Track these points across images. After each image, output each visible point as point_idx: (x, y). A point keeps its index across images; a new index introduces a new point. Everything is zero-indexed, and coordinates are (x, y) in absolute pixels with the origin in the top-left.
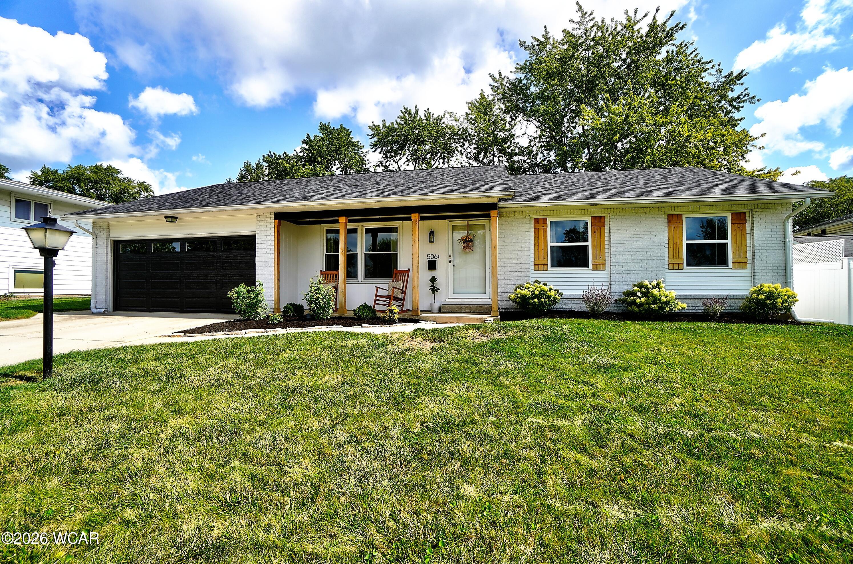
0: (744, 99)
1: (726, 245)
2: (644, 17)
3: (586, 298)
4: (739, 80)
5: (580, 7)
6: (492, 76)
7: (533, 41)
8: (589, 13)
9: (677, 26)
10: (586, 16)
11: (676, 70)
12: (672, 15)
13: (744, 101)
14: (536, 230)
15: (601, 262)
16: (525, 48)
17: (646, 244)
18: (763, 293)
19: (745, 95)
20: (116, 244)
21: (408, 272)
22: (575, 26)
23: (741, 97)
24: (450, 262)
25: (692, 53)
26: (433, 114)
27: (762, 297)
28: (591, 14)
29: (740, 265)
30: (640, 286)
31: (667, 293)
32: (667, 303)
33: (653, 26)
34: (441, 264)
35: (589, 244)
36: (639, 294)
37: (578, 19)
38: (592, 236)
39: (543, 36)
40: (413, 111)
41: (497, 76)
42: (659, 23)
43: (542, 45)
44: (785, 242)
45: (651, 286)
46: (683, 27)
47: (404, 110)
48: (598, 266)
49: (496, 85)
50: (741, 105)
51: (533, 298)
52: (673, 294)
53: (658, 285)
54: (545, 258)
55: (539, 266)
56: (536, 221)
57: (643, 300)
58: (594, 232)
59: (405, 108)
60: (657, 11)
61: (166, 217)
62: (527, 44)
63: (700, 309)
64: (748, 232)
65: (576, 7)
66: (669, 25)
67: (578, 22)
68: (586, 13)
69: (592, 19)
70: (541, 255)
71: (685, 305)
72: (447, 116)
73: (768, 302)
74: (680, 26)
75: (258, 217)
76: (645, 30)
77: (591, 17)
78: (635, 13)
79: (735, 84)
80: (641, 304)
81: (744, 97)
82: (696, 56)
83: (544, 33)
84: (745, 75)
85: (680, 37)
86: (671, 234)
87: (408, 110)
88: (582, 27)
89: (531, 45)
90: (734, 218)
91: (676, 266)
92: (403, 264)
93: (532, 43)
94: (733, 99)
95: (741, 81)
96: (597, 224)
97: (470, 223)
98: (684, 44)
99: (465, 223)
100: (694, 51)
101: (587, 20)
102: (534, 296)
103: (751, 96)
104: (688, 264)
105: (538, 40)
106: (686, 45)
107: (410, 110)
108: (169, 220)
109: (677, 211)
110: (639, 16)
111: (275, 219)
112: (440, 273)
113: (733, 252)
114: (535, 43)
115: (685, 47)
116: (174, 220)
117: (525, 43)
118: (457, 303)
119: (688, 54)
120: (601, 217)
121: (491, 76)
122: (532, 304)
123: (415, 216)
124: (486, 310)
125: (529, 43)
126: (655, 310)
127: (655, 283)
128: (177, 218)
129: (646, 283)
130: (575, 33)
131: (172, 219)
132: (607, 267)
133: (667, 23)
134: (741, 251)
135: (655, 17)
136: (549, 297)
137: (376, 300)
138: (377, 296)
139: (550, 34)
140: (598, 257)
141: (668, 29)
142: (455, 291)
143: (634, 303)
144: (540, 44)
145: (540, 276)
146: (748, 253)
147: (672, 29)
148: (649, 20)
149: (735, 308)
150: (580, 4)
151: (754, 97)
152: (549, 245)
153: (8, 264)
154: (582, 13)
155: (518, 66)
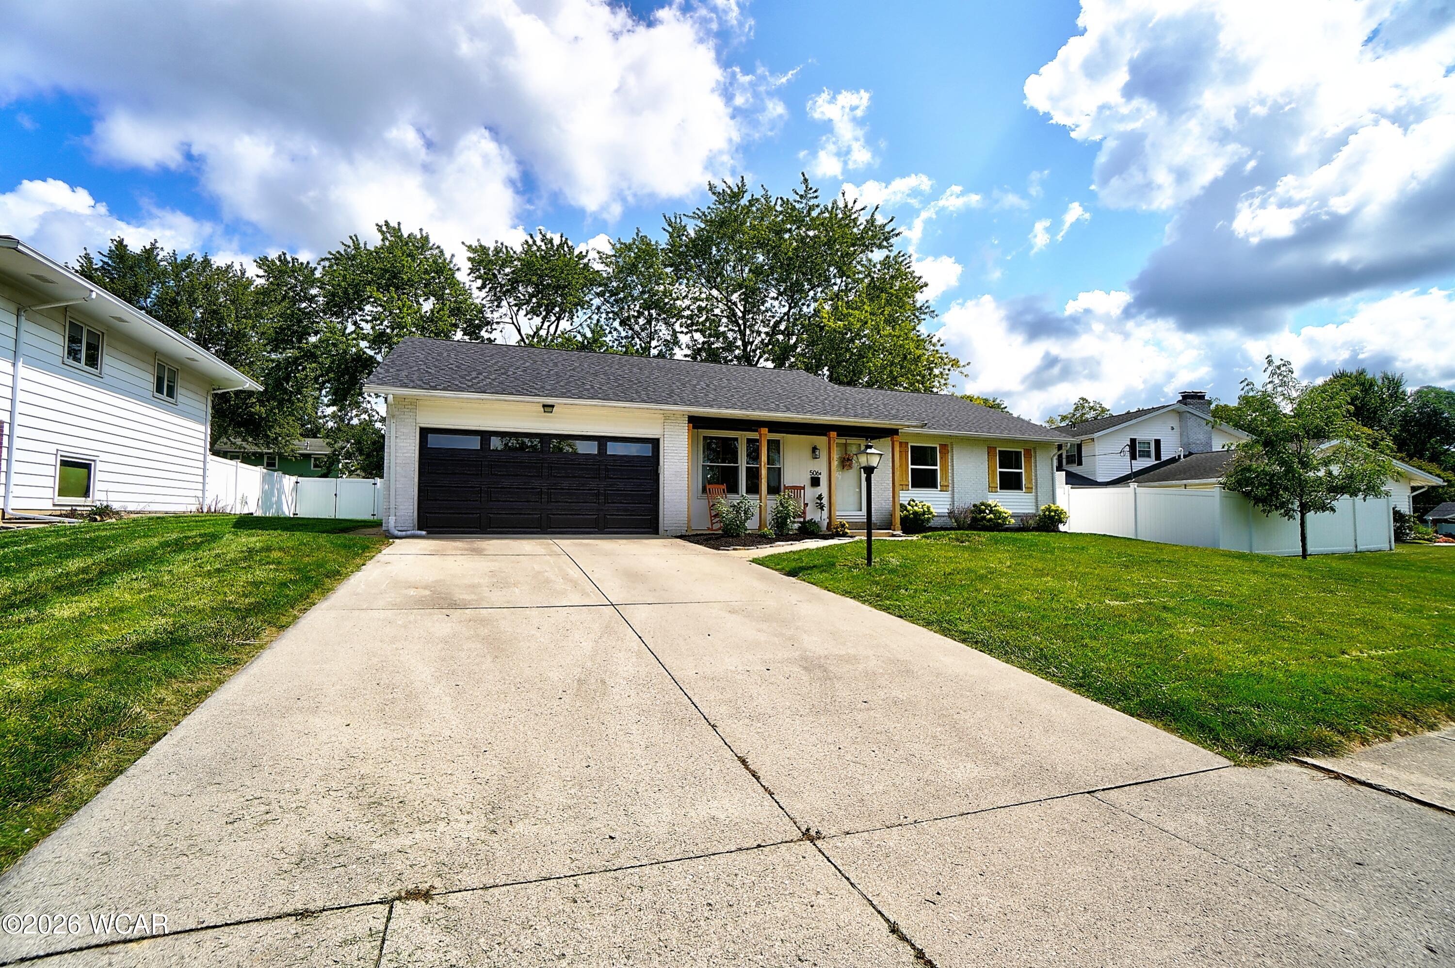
1: (1021, 474)
2: (863, 209)
3: (952, 515)
5: (805, 180)
7: (724, 187)
8: (814, 190)
9: (892, 231)
10: (811, 192)
12: (891, 220)
15: (946, 484)
16: (715, 194)
17: (976, 470)
18: (1053, 511)
20: (425, 433)
22: (798, 198)
25: (906, 265)
27: (1053, 514)
28: (816, 191)
29: (1029, 490)
30: (985, 505)
31: (1006, 511)
33: (871, 221)
34: (823, 480)
35: (938, 467)
36: (987, 511)
37: (803, 193)
38: (940, 461)
39: (738, 186)
40: (556, 242)
41: (672, 218)
42: (878, 222)
44: (1053, 474)
47: (537, 236)
48: (945, 488)
50: (923, 316)
52: (1010, 512)
54: (907, 479)
55: (903, 486)
56: (901, 444)
57: (992, 516)
58: (941, 458)
60: (876, 210)
61: (544, 406)
62: (717, 190)
64: (1033, 464)
65: (802, 178)
66: (888, 229)
67: (801, 196)
68: (811, 189)
69: (816, 197)
70: (905, 476)
71: (1011, 520)
75: (666, 419)
77: (816, 194)
78: (855, 202)
80: (991, 519)
83: (740, 184)
86: (991, 463)
87: (547, 237)
88: (804, 202)
89: (722, 191)
90: (1025, 453)
91: (993, 490)
92: (787, 480)
93: (724, 190)
96: (943, 450)
97: (849, 441)
99: (845, 441)
101: (812, 195)
102: (924, 513)
103: (931, 309)
104: (1002, 487)
105: (730, 187)
107: (551, 239)
108: (545, 409)
109: (993, 444)
110: (858, 207)
111: (689, 422)
112: (823, 490)
113: (1025, 480)
116: (550, 409)
117: (715, 186)
120: (946, 445)
125: (720, 189)
126: (1000, 523)
128: (554, 407)
129: (990, 502)
130: (797, 206)
131: (548, 408)
132: (950, 489)
134: (1029, 479)
135: (873, 214)
139: (747, 187)
140: (944, 480)
144: (734, 194)
145: (905, 495)
146: (1033, 481)
147: (889, 233)
148: (867, 215)
149: (1032, 521)
150: (806, 176)
151: (933, 311)
152: (910, 467)
153: (52, 449)
154: (807, 187)
155: (697, 212)
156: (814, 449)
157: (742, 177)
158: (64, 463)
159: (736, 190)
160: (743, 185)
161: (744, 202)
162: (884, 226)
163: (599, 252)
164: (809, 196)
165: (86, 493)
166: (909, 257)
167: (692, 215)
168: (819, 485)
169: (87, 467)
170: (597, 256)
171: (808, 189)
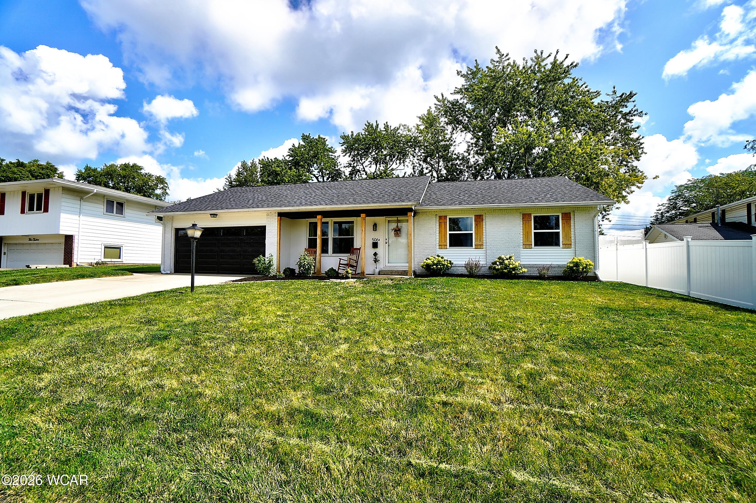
0: (634, 114)
1: (558, 233)
2: (548, 57)
3: (467, 266)
4: (630, 99)
5: (499, 51)
6: (436, 97)
8: (505, 55)
9: (572, 64)
10: (503, 57)
11: (572, 97)
12: (567, 57)
13: (635, 115)
14: (440, 223)
15: (480, 243)
16: (461, 76)
17: (508, 232)
19: (635, 111)
20: (177, 230)
21: (359, 249)
22: (495, 64)
23: (632, 112)
24: (386, 243)
25: (582, 86)
28: (507, 56)
29: (567, 246)
30: (500, 258)
32: (514, 269)
33: (554, 64)
34: (381, 244)
35: (473, 232)
36: (498, 263)
37: (498, 60)
38: (475, 227)
39: (475, 67)
40: (375, 125)
41: (440, 97)
42: (558, 62)
43: (474, 74)
44: (594, 231)
45: (505, 259)
46: (576, 66)
48: (479, 246)
49: (439, 104)
50: (632, 118)
51: (433, 266)
53: (510, 258)
54: (445, 241)
55: (442, 246)
56: (440, 217)
57: (500, 267)
58: (476, 225)
59: (368, 123)
60: (557, 53)
61: (211, 215)
62: (463, 73)
63: (536, 274)
64: (572, 225)
65: (496, 50)
67: (498, 62)
68: (503, 55)
69: (508, 59)
70: (443, 239)
71: (526, 270)
72: (402, 128)
73: (574, 268)
74: (574, 64)
75: (268, 215)
76: (549, 67)
77: (507, 58)
78: (542, 54)
79: (628, 101)
80: (498, 269)
81: (634, 112)
82: (586, 88)
84: (635, 95)
85: (574, 73)
86: (524, 226)
88: (501, 65)
89: (466, 73)
90: (564, 216)
91: (528, 247)
92: (357, 245)
93: (467, 72)
94: (626, 114)
95: (632, 99)
96: (478, 220)
97: (399, 219)
99: (396, 219)
100: (584, 84)
101: (505, 59)
103: (639, 111)
104: (535, 245)
105: (471, 70)
106: (577, 80)
107: (372, 124)
108: (213, 216)
109: (528, 212)
110: (545, 56)
111: (278, 216)
112: (380, 250)
113: (563, 238)
116: (215, 216)
117: (461, 72)
118: (391, 269)
119: (580, 86)
120: (481, 215)
122: (432, 269)
123: (363, 215)
124: (405, 273)
125: (464, 72)
126: (506, 273)
127: (508, 257)
128: (217, 215)
129: (503, 256)
131: (214, 215)
132: (484, 247)
133: (564, 63)
134: (567, 236)
135: (555, 57)
136: (443, 265)
137: (339, 266)
138: (340, 264)
139: (479, 66)
140: (478, 240)
141: (565, 66)
142: (390, 262)
143: (494, 269)
144: (473, 73)
145: (442, 252)
146: (572, 238)
147: (568, 67)
148: (551, 59)
149: (559, 272)
150: (499, 48)
151: (642, 112)
152: (448, 232)
153: (100, 243)
154: (500, 55)
155: (456, 89)
156: (375, 225)
158: (105, 247)
160: (477, 65)
162: (562, 63)
165: (120, 258)
168: (377, 247)
169: (120, 248)
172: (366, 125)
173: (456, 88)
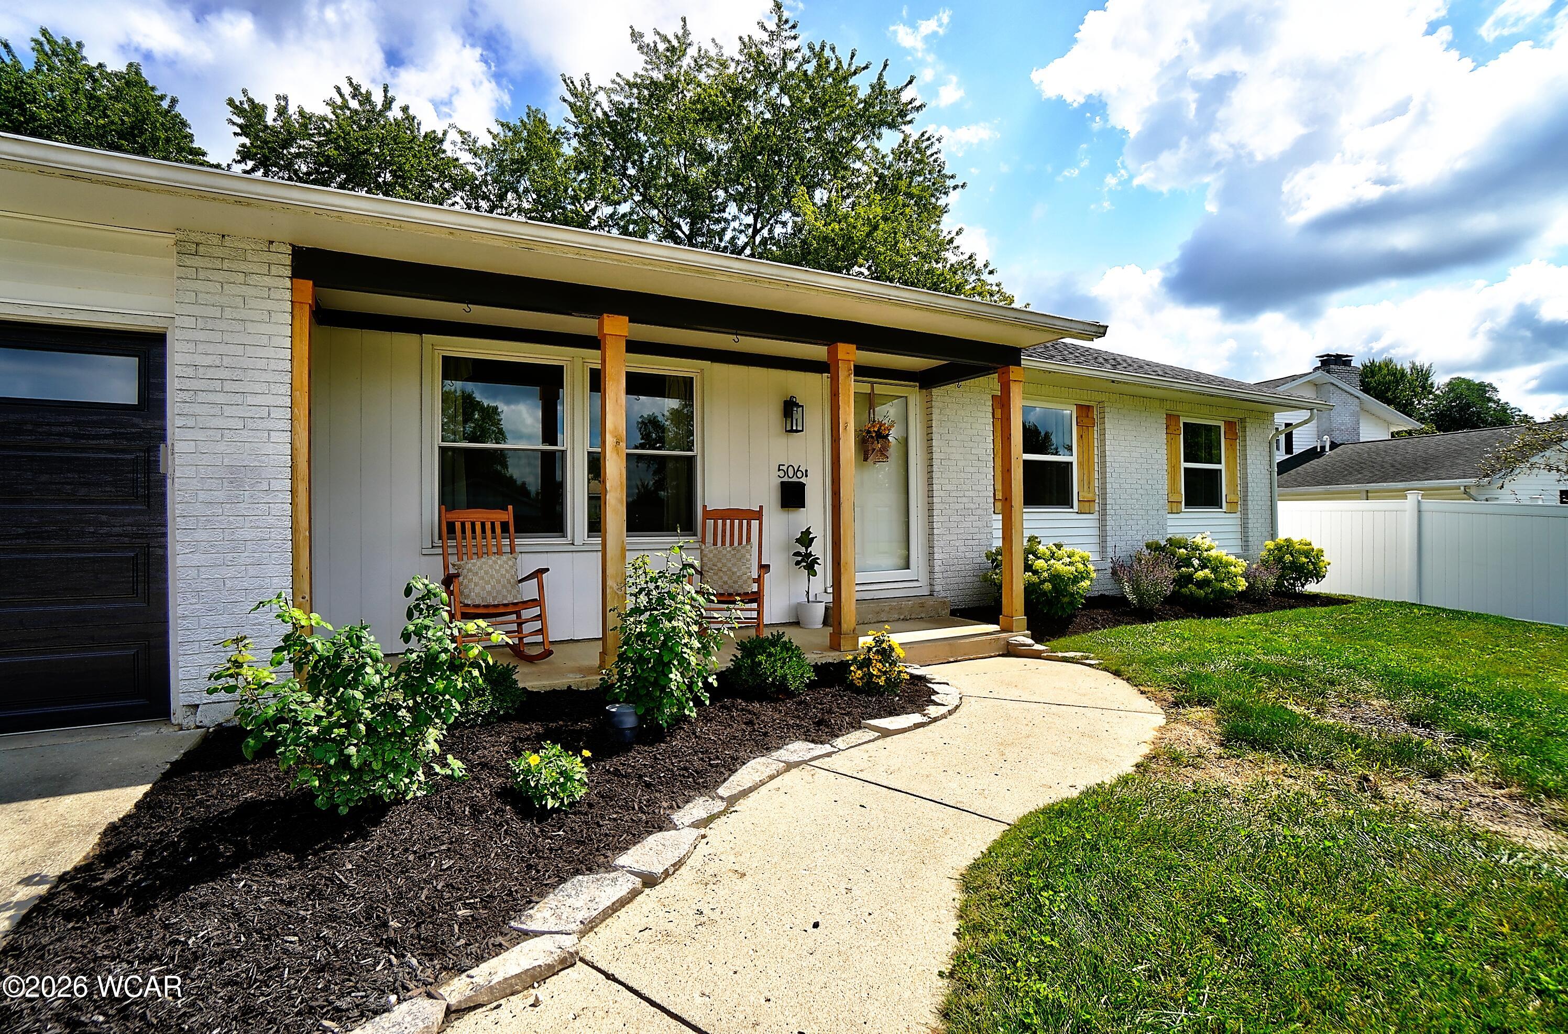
1: (1220, 473)
2: (865, 67)
7: (657, 38)
9: (911, 103)
10: (786, 27)
12: (910, 82)
16: (641, 47)
17: (1145, 466)
22: (766, 38)
25: (932, 155)
26: (419, 124)
28: (794, 27)
29: (1233, 506)
30: (1190, 546)
33: (879, 87)
34: (812, 492)
35: (1074, 458)
37: (774, 29)
38: (1078, 445)
39: (677, 36)
40: (378, 99)
42: (890, 87)
43: (675, 52)
47: (347, 90)
48: (1087, 505)
57: (1208, 572)
58: (1081, 437)
59: (351, 84)
60: (885, 66)
62: (645, 41)
66: (905, 97)
67: (771, 33)
68: (786, 21)
69: (795, 38)
74: (917, 103)
76: (864, 92)
77: (793, 33)
78: (851, 58)
82: (935, 161)
83: (680, 33)
85: (919, 122)
87: (363, 91)
88: (776, 44)
89: (652, 45)
90: (1227, 428)
93: (655, 43)
96: (1085, 420)
97: (877, 390)
98: (926, 136)
100: (936, 153)
105: (665, 39)
106: (929, 139)
107: (369, 94)
109: (1175, 409)
110: (857, 64)
112: (814, 515)
113: (1226, 486)
114: (662, 47)
115: (929, 142)
117: (642, 36)
120: (1090, 406)
121: (565, 81)
123: (848, 359)
125: (649, 38)
129: (1192, 540)
130: (766, 50)
132: (1097, 507)
134: (1233, 483)
135: (881, 74)
139: (691, 38)
143: (1189, 578)
144: (671, 49)
147: (906, 104)
148: (871, 77)
154: (780, 20)
155: (618, 80)
156: (790, 407)
157: (684, 20)
159: (675, 43)
160: (686, 33)
161: (687, 61)
162: (899, 91)
163: (461, 133)
164: (784, 34)
166: (939, 140)
167: (610, 85)
168: (803, 505)
170: (459, 139)
171: (782, 22)
172: (338, 89)
173: (618, 75)
